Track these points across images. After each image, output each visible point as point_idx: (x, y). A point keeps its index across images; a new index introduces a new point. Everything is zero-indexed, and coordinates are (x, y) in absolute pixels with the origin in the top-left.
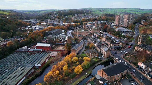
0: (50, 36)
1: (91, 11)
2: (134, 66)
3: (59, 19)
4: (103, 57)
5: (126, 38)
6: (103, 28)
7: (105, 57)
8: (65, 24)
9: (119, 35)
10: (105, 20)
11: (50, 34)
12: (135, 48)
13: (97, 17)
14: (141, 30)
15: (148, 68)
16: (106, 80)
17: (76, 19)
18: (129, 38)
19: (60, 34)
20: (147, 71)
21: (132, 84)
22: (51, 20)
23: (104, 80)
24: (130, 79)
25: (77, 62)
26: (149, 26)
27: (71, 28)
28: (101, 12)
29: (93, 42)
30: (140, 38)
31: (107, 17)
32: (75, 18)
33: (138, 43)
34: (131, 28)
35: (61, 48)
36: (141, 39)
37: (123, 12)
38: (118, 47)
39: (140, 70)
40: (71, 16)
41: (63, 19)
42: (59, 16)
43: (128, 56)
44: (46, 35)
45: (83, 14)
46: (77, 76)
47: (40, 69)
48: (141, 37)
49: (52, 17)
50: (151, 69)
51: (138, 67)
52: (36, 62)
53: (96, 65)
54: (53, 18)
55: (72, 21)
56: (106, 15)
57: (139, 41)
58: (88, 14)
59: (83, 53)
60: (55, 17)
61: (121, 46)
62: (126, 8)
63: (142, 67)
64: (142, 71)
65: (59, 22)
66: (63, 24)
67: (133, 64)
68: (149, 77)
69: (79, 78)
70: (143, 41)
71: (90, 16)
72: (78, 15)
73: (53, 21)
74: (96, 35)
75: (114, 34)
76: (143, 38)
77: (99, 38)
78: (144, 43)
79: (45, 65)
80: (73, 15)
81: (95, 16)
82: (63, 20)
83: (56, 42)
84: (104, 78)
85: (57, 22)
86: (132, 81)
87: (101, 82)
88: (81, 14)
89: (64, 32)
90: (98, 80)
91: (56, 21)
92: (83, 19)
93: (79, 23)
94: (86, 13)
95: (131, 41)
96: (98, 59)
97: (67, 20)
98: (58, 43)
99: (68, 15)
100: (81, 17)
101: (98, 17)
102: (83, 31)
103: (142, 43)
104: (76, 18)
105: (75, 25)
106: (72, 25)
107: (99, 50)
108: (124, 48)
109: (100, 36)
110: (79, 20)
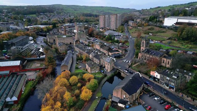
0: (13, 48)
1: (62, 9)
2: (146, 77)
3: (16, 20)
4: (105, 70)
5: (121, 44)
6: (88, 32)
7: (109, 70)
8: (29, 27)
9: (111, 40)
10: (84, 21)
11: (13, 44)
12: (139, 54)
13: (72, 17)
14: (132, 33)
15: (165, 76)
16: (128, 102)
17: (43, 20)
18: (124, 43)
19: (27, 43)
20: (163, 80)
21: (155, 100)
22: (2, 22)
23: (125, 101)
24: (151, 94)
25: (77, 83)
26: (138, 28)
27: (40, 33)
28: (75, 10)
29: (86, 51)
30: (143, 42)
31: (85, 17)
32: (42, 18)
33: (142, 48)
34: (121, 31)
35: (37, 65)
36: (144, 44)
37: (101, 12)
38: (118, 55)
39: (154, 81)
40: (34, 15)
41: (23, 20)
42: (15, 15)
43: (134, 65)
44: (5, 46)
45: (52, 12)
46: (86, 104)
47: (17, 105)
48: (145, 42)
49: (3, 17)
50: (168, 77)
51: (150, 77)
52: (7, 95)
53: (103, 83)
54: (6, 19)
55: (39, 22)
56: (83, 14)
57: (142, 45)
58: (59, 13)
59: (77, 68)
60: (9, 17)
61: (121, 54)
62: (103, 7)
63: (156, 76)
64: (156, 81)
65: (17, 25)
66: (25, 27)
67: (145, 75)
68: (166, 87)
69: (90, 106)
70: (147, 46)
71: (63, 15)
72: (46, 15)
73: (7, 24)
74: (84, 42)
75: (104, 39)
76: (147, 42)
77: (89, 46)
78: (148, 48)
79: (23, 96)
80: (37, 14)
81: (70, 16)
82: (23, 22)
83: (26, 56)
84: (125, 100)
85: (14, 25)
86: (153, 95)
87: (120, 105)
88: (49, 13)
89: (33, 40)
90: (117, 103)
91: (11, 23)
92: (54, 20)
93: (51, 26)
94: (57, 12)
95: (127, 47)
96: (101, 73)
97: (30, 22)
98: (31, 58)
99: (31, 14)
100: (51, 17)
101: (75, 17)
102: (65, 37)
103: (146, 48)
104: (44, 18)
105: (46, 29)
106: (42, 29)
107: (99, 61)
108: (124, 56)
109: (90, 43)
110: (48, 21)
